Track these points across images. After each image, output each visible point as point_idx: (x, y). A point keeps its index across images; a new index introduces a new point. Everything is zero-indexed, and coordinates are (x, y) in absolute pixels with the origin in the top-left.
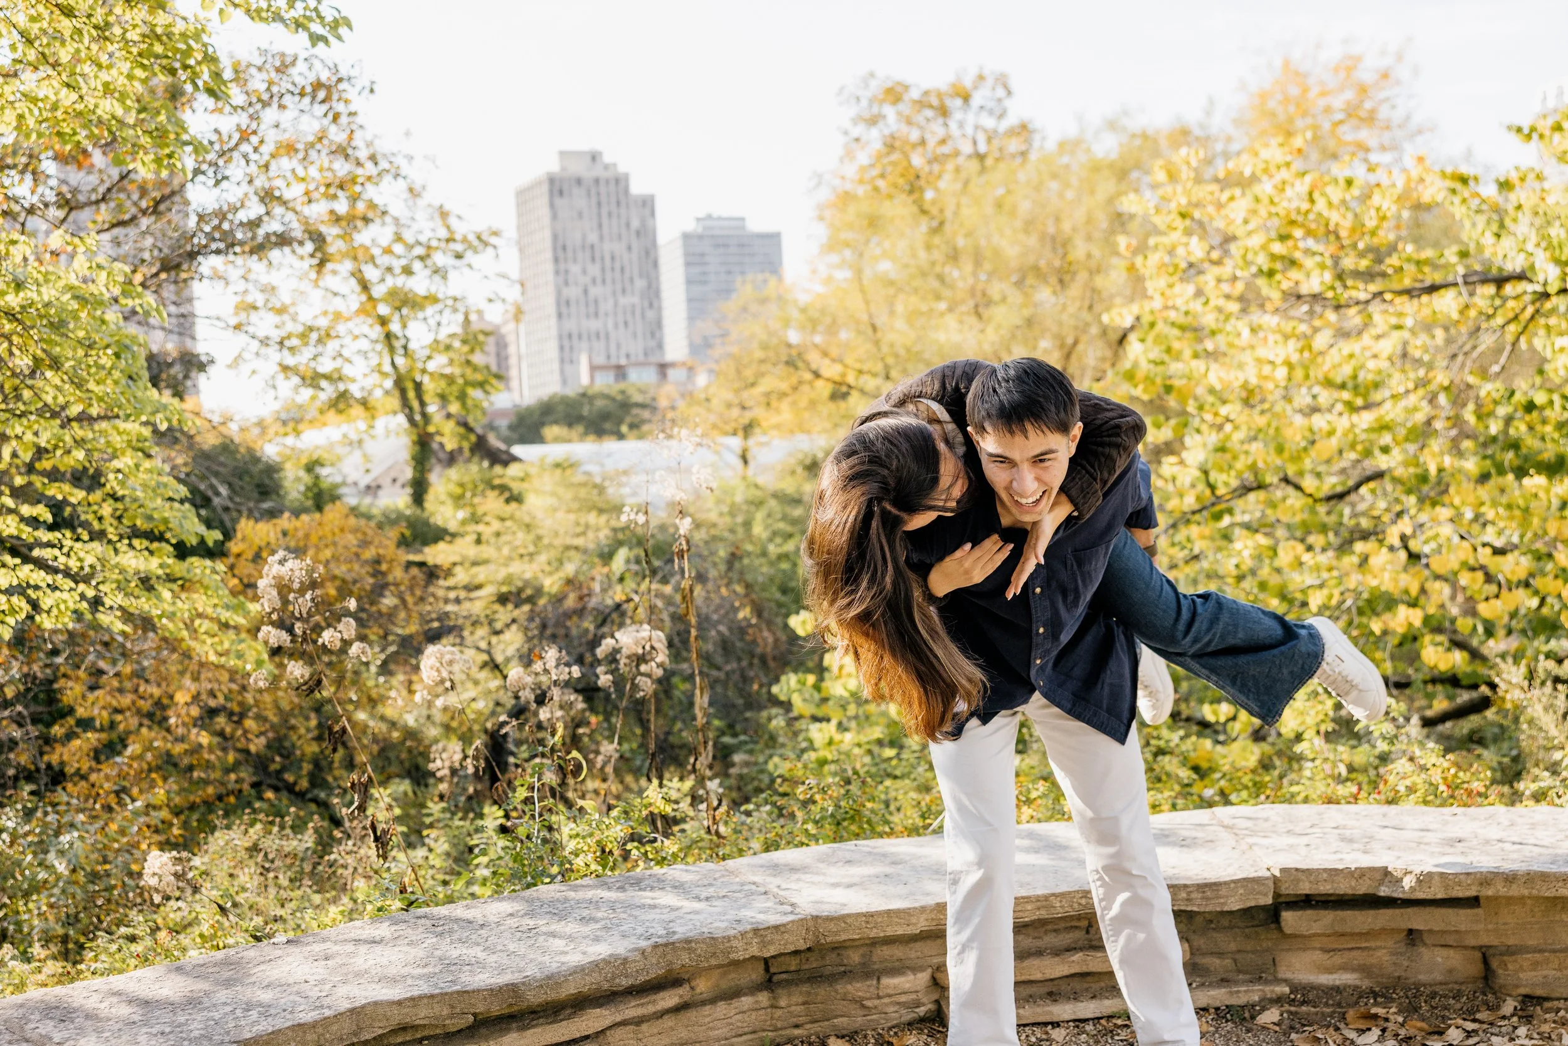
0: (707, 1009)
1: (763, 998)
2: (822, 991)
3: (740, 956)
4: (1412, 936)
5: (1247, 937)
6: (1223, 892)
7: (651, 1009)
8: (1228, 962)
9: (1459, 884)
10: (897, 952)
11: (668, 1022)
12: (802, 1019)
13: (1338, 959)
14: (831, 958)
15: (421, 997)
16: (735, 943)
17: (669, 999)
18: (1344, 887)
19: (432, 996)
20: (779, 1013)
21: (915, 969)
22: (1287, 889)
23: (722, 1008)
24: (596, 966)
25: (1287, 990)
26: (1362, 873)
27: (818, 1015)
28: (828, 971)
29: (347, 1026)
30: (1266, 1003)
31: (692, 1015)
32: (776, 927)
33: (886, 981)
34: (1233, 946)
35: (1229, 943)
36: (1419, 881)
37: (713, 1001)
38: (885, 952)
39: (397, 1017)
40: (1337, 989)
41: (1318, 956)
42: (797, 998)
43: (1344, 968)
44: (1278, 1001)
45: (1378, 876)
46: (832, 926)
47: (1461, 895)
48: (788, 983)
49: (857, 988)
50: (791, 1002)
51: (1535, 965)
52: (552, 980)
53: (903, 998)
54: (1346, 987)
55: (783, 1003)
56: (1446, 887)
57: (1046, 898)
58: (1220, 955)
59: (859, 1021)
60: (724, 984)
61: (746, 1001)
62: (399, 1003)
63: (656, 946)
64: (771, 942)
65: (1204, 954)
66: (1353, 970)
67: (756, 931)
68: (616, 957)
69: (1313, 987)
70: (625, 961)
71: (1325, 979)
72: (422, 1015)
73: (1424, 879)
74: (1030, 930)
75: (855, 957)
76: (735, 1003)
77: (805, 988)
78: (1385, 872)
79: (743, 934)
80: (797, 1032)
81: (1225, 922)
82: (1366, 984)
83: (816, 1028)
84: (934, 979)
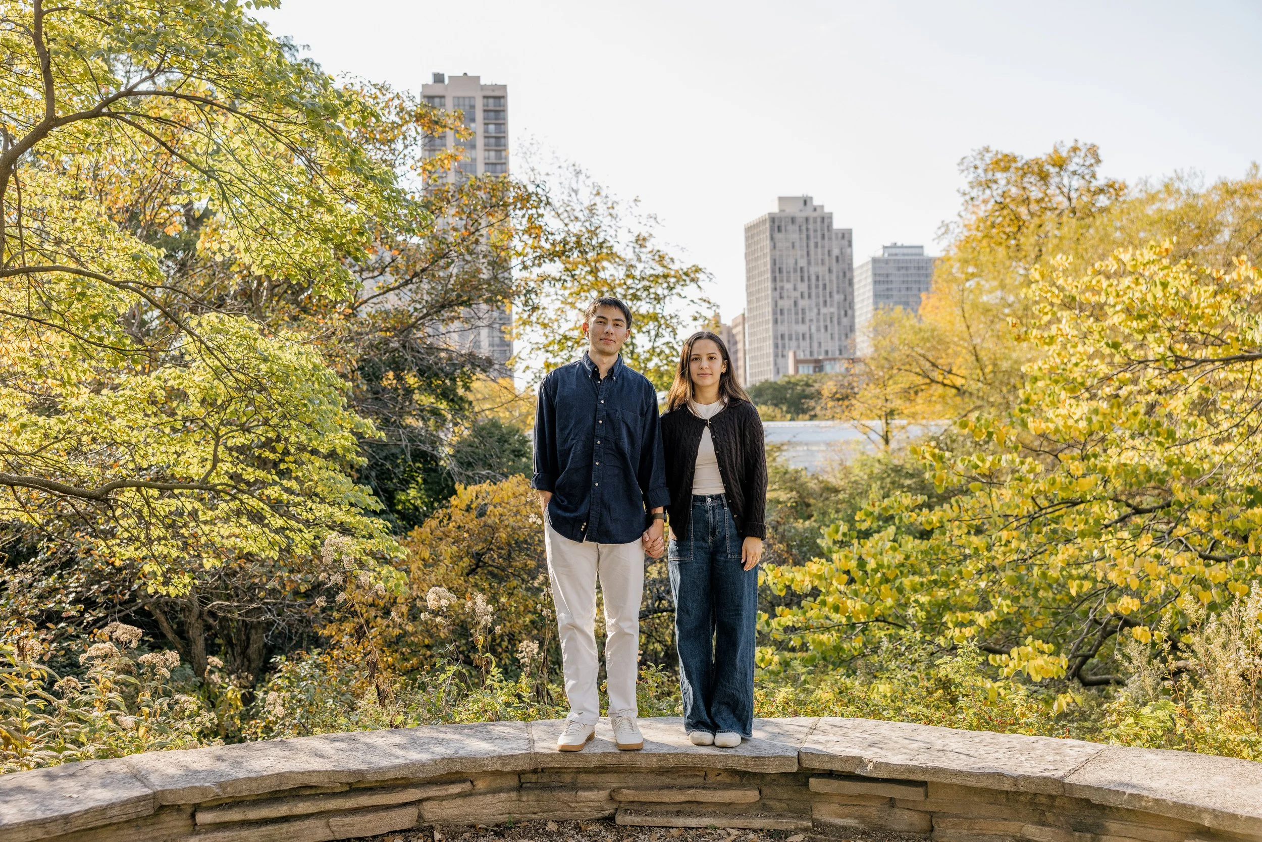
0: (481, 798)
1: (514, 795)
2: (546, 795)
3: (489, 769)
4: (892, 802)
5: (795, 791)
6: (767, 762)
7: (444, 793)
8: (784, 805)
9: (896, 770)
10: (591, 778)
11: (459, 801)
12: (536, 810)
13: (847, 810)
14: (555, 777)
15: (314, 771)
16: (487, 762)
17: (455, 789)
18: (837, 767)
19: (319, 772)
20: (522, 804)
21: (599, 789)
22: (806, 764)
23: (489, 798)
24: (407, 766)
25: (810, 824)
26: (847, 759)
27: (545, 809)
28: (553, 784)
29: (275, 782)
30: (796, 831)
31: (472, 799)
32: (512, 756)
33: (580, 793)
34: (786, 796)
35: (785, 794)
36: (875, 766)
37: (485, 794)
38: (583, 777)
39: (301, 781)
40: (845, 828)
41: (835, 807)
42: (531, 798)
43: (849, 816)
44: (806, 830)
45: (857, 762)
46: (545, 759)
47: (898, 777)
48: (529, 788)
49: (564, 795)
50: (529, 799)
51: (955, 825)
52: (381, 770)
53: (592, 804)
54: (850, 827)
55: (524, 799)
56: (890, 772)
57: (664, 755)
58: (780, 800)
59: (569, 814)
60: (494, 785)
61: (503, 796)
62: (303, 773)
63: (443, 759)
64: (508, 764)
65: (770, 799)
66: (855, 818)
67: (500, 757)
68: (419, 762)
69: (831, 825)
70: (424, 765)
71: (838, 821)
72: (313, 781)
73: (877, 765)
74: (669, 775)
75: (568, 778)
76: (497, 796)
77: (537, 792)
78: (860, 760)
79: (492, 758)
80: (534, 816)
81: (782, 781)
82: (861, 827)
83: (545, 815)
84: (610, 795)
